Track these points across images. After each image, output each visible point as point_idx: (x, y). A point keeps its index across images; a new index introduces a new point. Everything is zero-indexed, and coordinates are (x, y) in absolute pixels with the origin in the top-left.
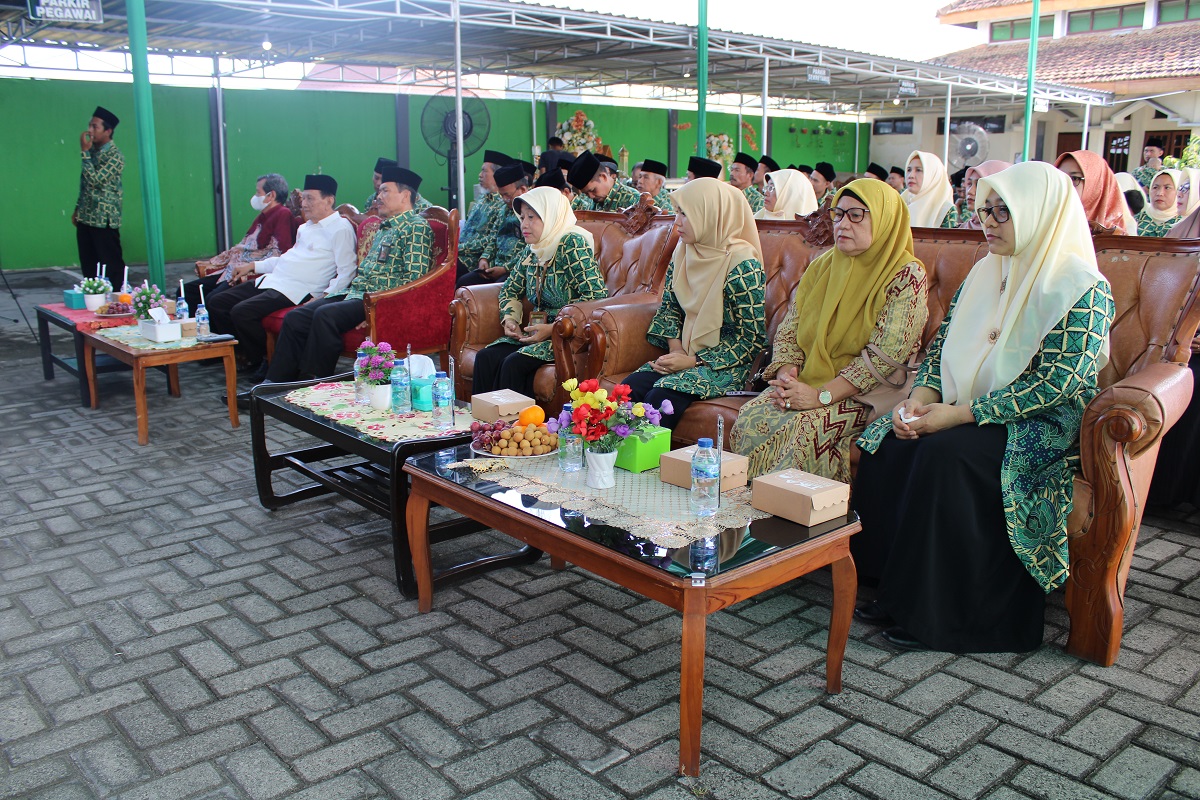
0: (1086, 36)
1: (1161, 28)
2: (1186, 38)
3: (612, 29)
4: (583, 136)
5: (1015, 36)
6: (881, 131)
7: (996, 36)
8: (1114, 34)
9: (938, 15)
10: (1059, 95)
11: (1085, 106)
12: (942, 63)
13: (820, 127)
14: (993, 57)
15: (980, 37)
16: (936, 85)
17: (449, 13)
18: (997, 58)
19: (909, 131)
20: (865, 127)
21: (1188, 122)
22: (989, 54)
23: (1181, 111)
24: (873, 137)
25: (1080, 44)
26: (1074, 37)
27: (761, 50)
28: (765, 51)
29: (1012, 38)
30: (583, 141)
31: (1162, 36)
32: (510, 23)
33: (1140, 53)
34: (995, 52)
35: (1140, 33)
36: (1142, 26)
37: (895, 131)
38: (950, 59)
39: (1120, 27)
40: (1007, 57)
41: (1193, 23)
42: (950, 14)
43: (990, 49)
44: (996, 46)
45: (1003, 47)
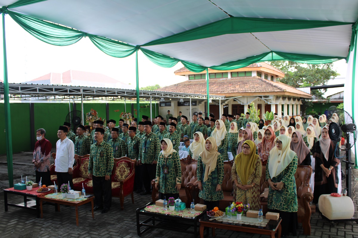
0: (214, 79)
1: (232, 78)
2: (239, 82)
3: (117, 92)
4: (95, 117)
5: (196, 78)
6: (162, 105)
7: (190, 78)
8: (221, 79)
9: (175, 73)
10: (214, 98)
11: (219, 100)
12: (177, 86)
13: (146, 105)
14: (191, 84)
15: (186, 79)
16: (187, 99)
17: (80, 92)
18: (192, 85)
19: (170, 105)
20: (157, 104)
21: (243, 103)
22: (189, 84)
23: (241, 101)
24: (159, 107)
25: (213, 82)
26: (211, 80)
27: (150, 94)
28: (151, 94)
29: (195, 79)
30: (95, 118)
31: (233, 81)
32: (94, 93)
33: (229, 85)
34: (191, 83)
35: (228, 79)
36: (228, 78)
37: (166, 105)
38: (179, 85)
39: (222, 78)
40: (195, 85)
41: (240, 78)
42: (178, 73)
43: (189, 82)
44: (191, 81)
45: (193, 81)
